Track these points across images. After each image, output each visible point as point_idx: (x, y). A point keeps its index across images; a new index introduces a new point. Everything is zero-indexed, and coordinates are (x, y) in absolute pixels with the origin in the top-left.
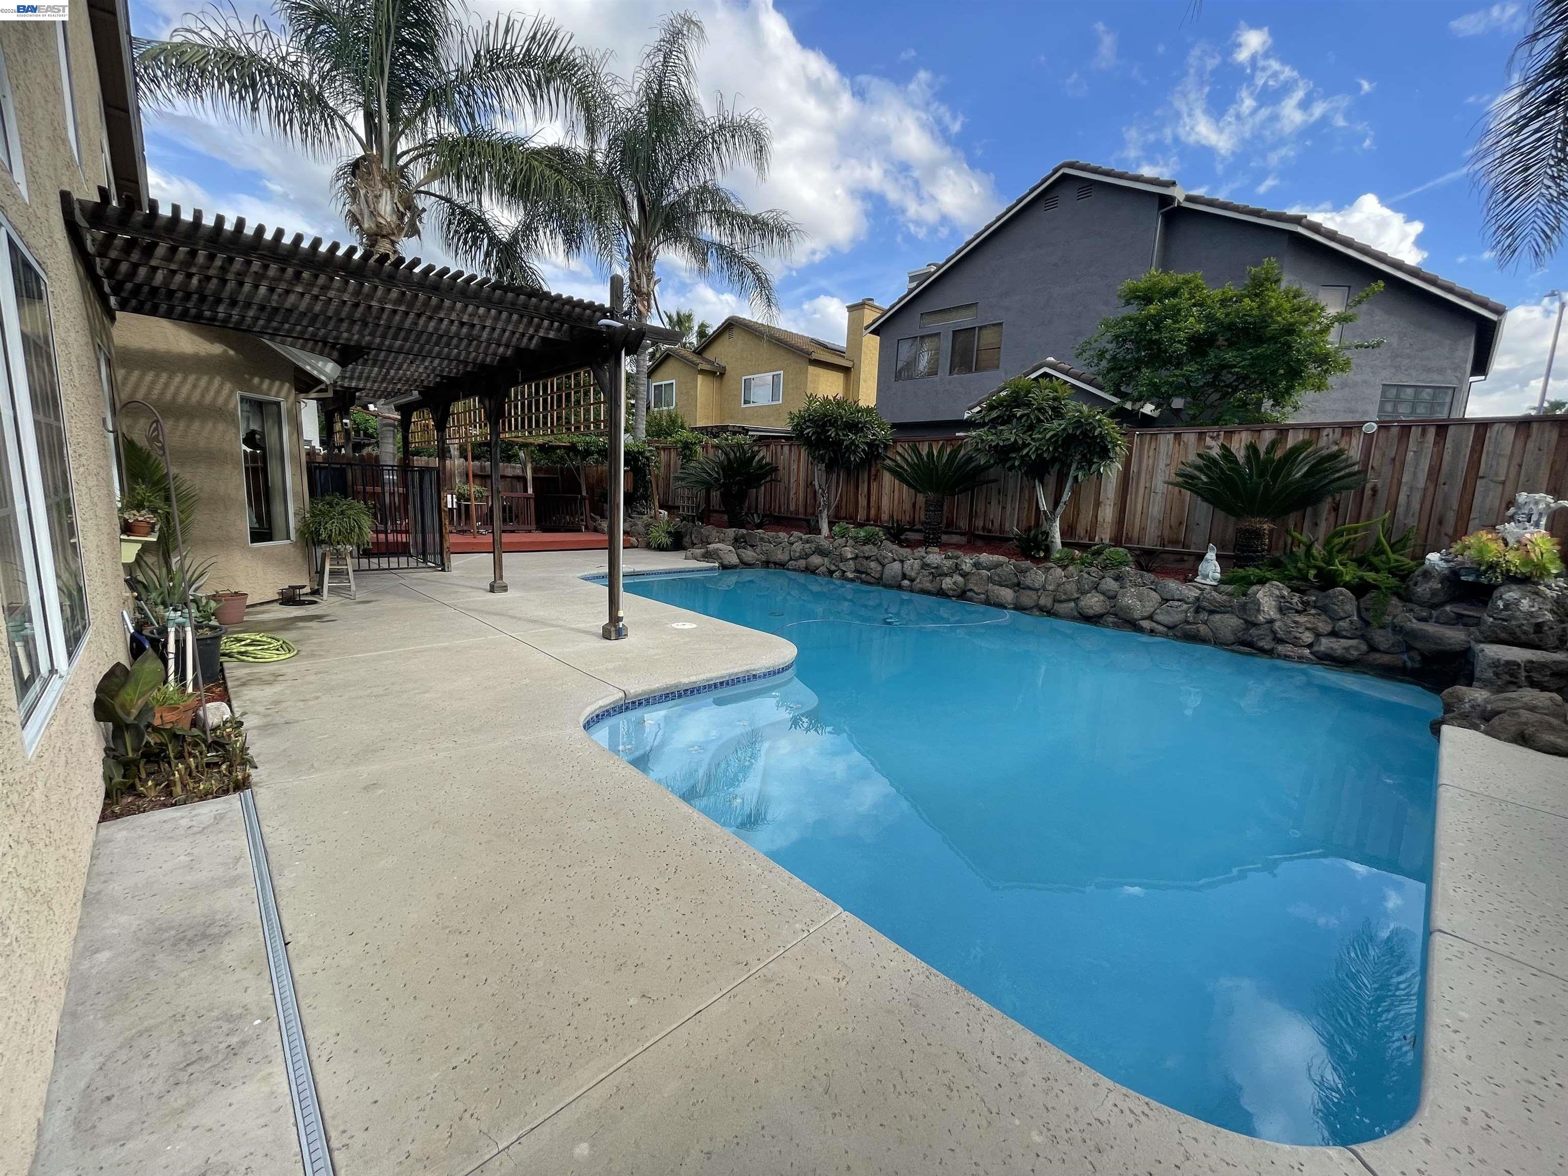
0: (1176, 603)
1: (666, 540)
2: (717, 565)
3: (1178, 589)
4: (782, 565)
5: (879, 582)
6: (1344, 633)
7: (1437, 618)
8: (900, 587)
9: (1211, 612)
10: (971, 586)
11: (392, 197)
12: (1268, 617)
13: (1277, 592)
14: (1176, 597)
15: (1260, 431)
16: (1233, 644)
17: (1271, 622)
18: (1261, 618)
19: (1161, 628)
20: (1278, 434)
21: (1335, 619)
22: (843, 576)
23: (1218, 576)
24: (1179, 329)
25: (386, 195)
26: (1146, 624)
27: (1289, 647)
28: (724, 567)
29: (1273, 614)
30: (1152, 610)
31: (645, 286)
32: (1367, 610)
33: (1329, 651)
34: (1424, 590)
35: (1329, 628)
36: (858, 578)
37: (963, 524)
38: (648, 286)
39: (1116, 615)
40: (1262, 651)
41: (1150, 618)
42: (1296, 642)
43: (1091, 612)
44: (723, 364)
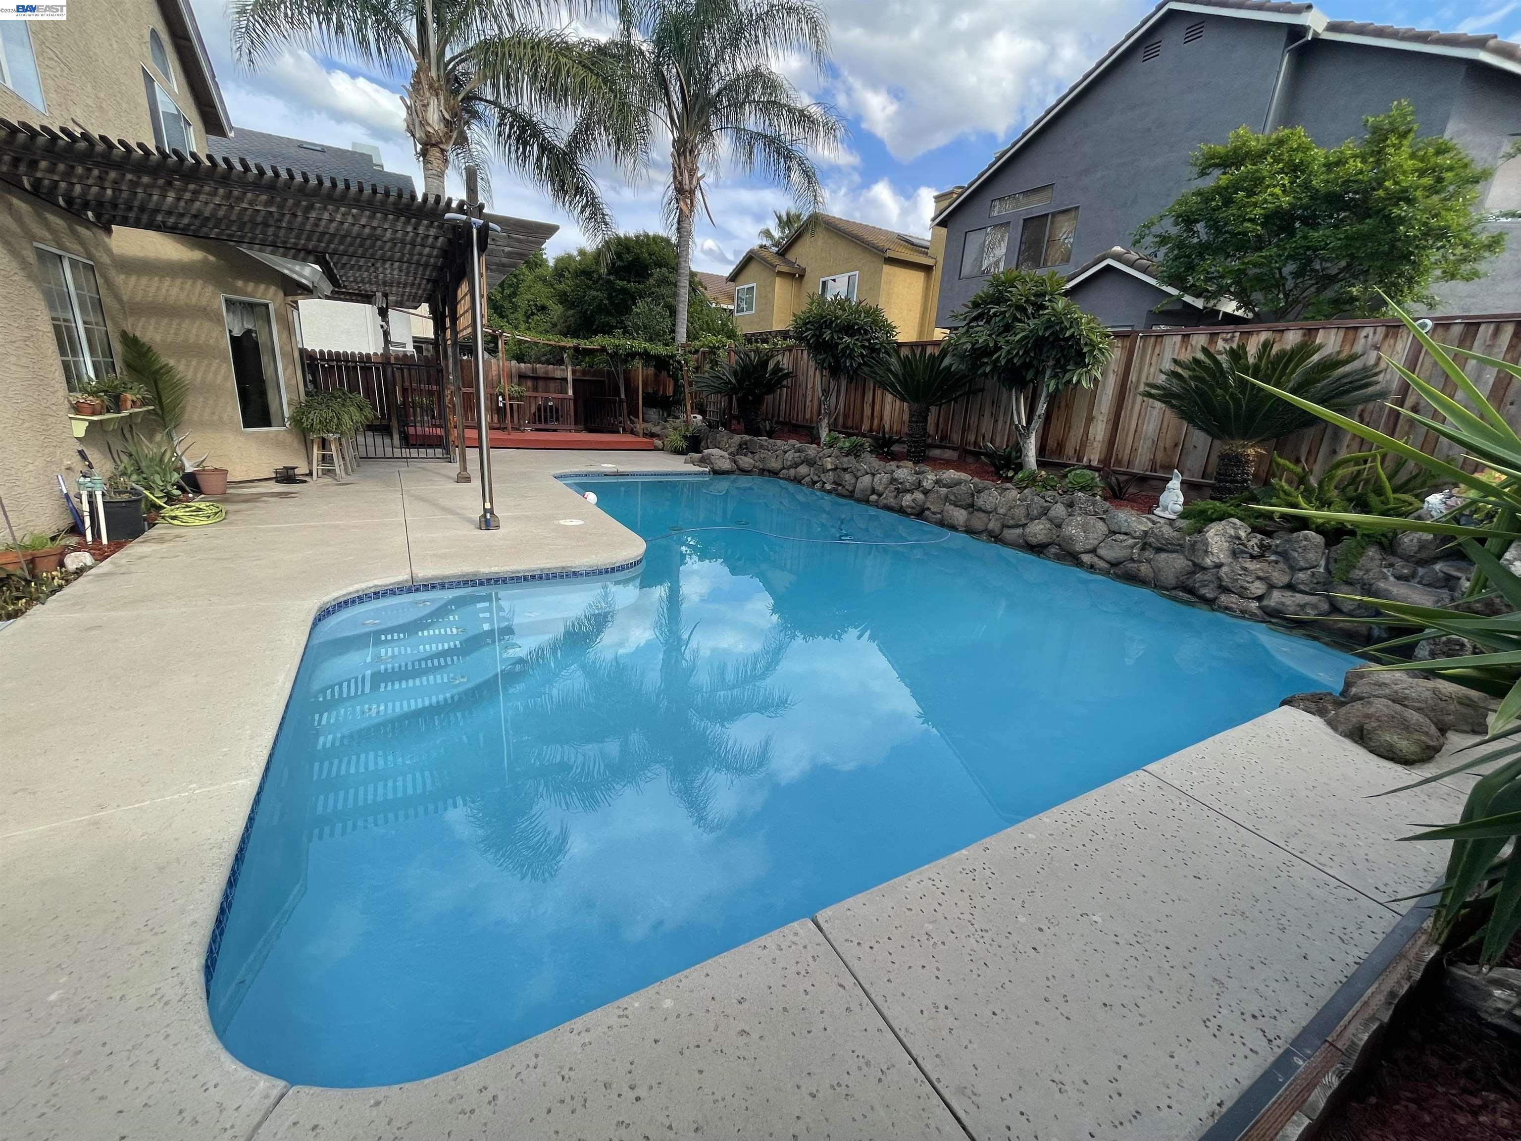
0: (1122, 537)
1: (684, 444)
2: (707, 470)
3: (1126, 521)
4: (774, 473)
5: (851, 495)
6: (1302, 587)
7: (1422, 577)
8: (867, 502)
9: (1159, 550)
10: (928, 505)
11: (439, 105)
12: (1217, 561)
13: (1232, 532)
14: (1123, 530)
15: (1283, 331)
16: (1174, 588)
17: (1219, 566)
18: (1208, 561)
19: (1103, 564)
20: (1304, 335)
21: (1294, 569)
22: (822, 489)
23: (1179, 508)
24: (1255, 205)
25: (433, 102)
26: (1086, 558)
27: (1234, 598)
28: (716, 472)
29: (1223, 557)
30: (1096, 542)
31: (687, 182)
32: (1336, 561)
33: (1280, 607)
34: (1412, 540)
35: (1285, 579)
36: (835, 490)
37: (956, 438)
38: (691, 182)
39: (1059, 545)
40: (1204, 600)
41: (1093, 551)
42: (1242, 594)
43: (1033, 541)
44: (803, 266)
